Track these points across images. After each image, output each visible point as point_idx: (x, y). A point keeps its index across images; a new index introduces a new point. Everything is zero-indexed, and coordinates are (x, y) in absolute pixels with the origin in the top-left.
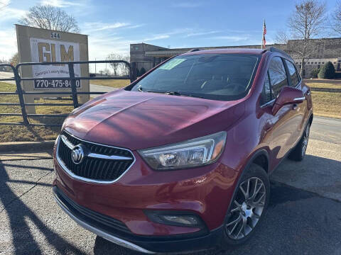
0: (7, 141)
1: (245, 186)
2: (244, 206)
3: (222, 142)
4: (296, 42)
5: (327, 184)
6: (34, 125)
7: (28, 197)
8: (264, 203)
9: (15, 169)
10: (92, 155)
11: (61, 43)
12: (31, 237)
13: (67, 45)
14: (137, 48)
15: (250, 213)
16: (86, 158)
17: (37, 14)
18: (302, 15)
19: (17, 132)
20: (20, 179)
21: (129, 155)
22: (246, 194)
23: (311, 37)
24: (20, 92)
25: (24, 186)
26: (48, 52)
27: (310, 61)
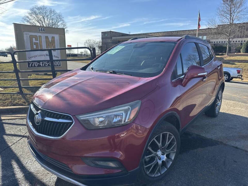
0: (8, 106)
1: (158, 139)
2: (159, 153)
3: (137, 109)
4: (223, 26)
5: (231, 135)
6: (27, 94)
7: (16, 146)
8: (175, 151)
9: (11, 126)
10: (47, 119)
11: (46, 35)
12: (14, 175)
13: (50, 36)
14: (106, 35)
15: (164, 158)
16: (43, 121)
17: (35, 13)
18: (227, 6)
19: (15, 99)
20: (13, 133)
21: (71, 119)
22: (160, 145)
23: (234, 22)
24: (16, 71)
25: (14, 138)
26: (37, 42)
27: (235, 40)
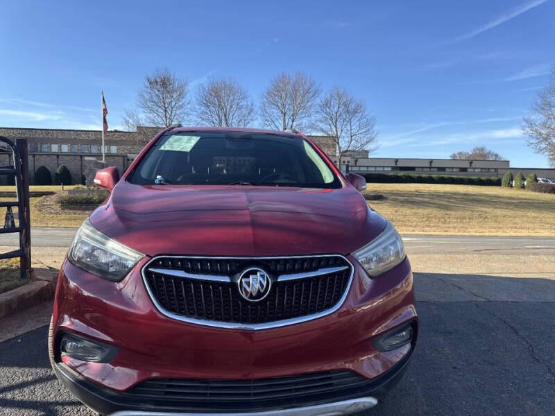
10: (284, 278)
21: (343, 263)
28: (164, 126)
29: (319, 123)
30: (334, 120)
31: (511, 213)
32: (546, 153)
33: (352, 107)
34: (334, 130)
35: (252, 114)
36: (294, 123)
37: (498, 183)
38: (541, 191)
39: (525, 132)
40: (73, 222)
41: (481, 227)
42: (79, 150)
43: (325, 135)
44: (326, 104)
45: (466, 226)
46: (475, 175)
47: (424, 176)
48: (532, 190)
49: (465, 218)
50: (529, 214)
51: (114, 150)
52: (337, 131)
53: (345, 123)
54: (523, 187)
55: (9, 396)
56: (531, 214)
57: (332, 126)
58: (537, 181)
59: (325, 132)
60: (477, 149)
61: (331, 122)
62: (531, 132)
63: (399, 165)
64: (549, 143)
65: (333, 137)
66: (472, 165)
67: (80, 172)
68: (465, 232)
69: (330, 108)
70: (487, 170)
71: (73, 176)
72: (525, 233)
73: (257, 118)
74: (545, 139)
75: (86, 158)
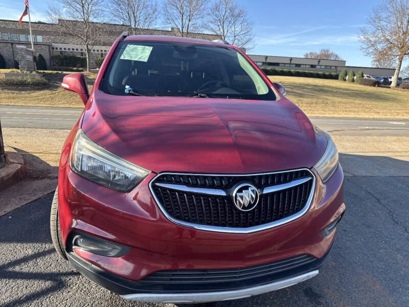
28: (83, 20)
29: (210, 24)
30: (222, 22)
31: (344, 100)
32: (372, 56)
33: (237, 11)
34: (222, 30)
35: (156, 13)
36: (190, 22)
37: (336, 77)
38: (365, 85)
39: (360, 39)
40: (12, 100)
41: (323, 110)
42: (9, 38)
43: (215, 34)
44: (216, 8)
45: (313, 109)
46: (321, 71)
47: (285, 70)
48: (359, 84)
49: (312, 103)
50: (356, 101)
51: (40, 39)
52: (224, 31)
53: (231, 25)
54: (353, 81)
55: (17, 269)
56: (358, 101)
57: (220, 27)
58: (363, 76)
59: (214, 31)
60: (324, 50)
61: (219, 24)
62: (364, 39)
63: (269, 61)
64: (375, 49)
65: (220, 35)
66: (320, 63)
67: (12, 58)
68: (312, 113)
69: (218, 11)
70: (329, 67)
71: (6, 61)
72: (352, 115)
73: (159, 17)
74: (373, 45)
75: (18, 46)
